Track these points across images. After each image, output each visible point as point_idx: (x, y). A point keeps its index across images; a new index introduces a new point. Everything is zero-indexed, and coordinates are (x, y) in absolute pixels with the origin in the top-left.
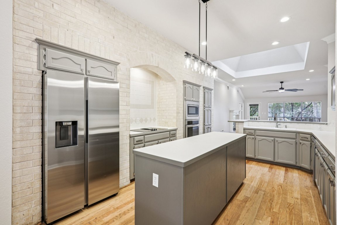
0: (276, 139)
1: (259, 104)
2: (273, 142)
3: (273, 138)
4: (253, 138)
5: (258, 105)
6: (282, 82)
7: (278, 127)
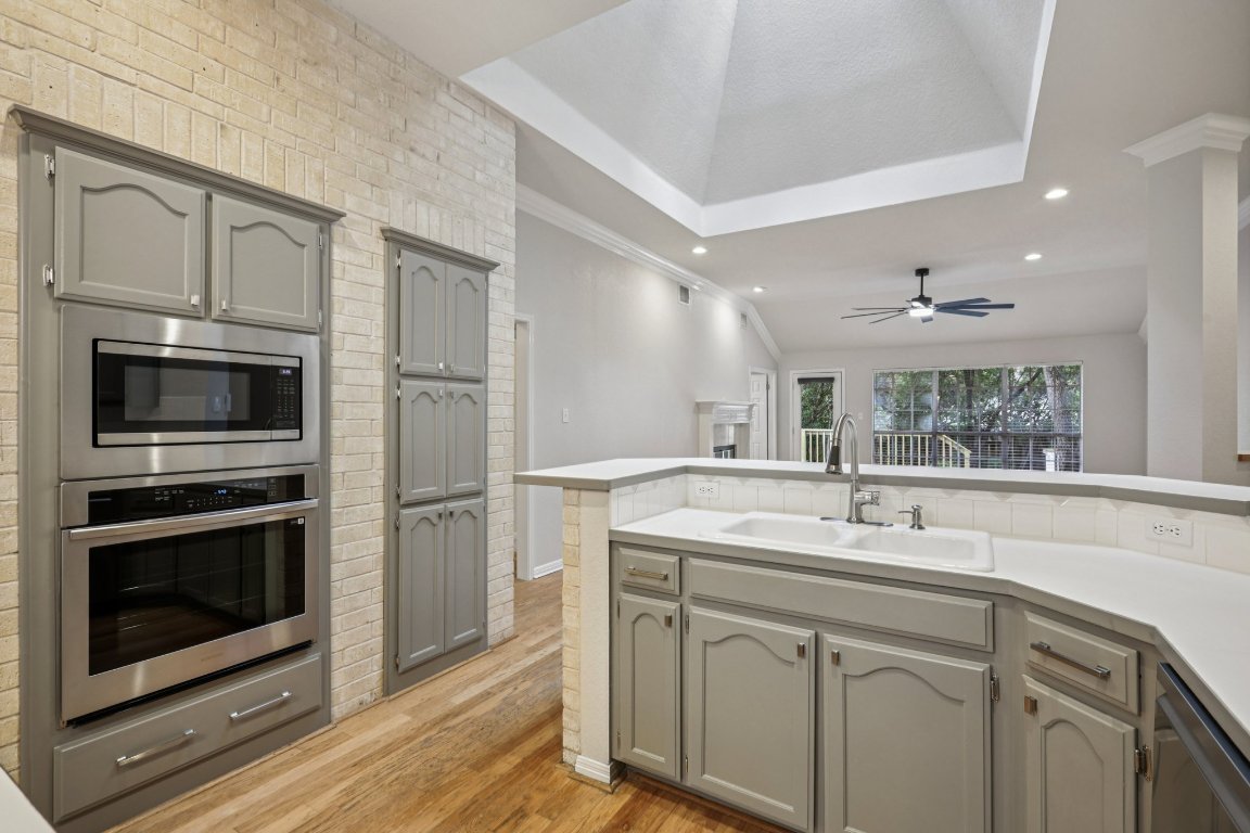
0: (833, 640)
1: (837, 376)
2: (804, 662)
3: (805, 634)
4: (669, 621)
5: (831, 380)
6: (922, 272)
7: (860, 521)
